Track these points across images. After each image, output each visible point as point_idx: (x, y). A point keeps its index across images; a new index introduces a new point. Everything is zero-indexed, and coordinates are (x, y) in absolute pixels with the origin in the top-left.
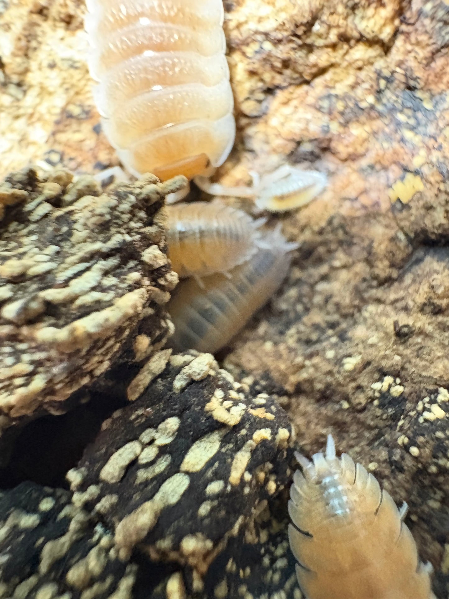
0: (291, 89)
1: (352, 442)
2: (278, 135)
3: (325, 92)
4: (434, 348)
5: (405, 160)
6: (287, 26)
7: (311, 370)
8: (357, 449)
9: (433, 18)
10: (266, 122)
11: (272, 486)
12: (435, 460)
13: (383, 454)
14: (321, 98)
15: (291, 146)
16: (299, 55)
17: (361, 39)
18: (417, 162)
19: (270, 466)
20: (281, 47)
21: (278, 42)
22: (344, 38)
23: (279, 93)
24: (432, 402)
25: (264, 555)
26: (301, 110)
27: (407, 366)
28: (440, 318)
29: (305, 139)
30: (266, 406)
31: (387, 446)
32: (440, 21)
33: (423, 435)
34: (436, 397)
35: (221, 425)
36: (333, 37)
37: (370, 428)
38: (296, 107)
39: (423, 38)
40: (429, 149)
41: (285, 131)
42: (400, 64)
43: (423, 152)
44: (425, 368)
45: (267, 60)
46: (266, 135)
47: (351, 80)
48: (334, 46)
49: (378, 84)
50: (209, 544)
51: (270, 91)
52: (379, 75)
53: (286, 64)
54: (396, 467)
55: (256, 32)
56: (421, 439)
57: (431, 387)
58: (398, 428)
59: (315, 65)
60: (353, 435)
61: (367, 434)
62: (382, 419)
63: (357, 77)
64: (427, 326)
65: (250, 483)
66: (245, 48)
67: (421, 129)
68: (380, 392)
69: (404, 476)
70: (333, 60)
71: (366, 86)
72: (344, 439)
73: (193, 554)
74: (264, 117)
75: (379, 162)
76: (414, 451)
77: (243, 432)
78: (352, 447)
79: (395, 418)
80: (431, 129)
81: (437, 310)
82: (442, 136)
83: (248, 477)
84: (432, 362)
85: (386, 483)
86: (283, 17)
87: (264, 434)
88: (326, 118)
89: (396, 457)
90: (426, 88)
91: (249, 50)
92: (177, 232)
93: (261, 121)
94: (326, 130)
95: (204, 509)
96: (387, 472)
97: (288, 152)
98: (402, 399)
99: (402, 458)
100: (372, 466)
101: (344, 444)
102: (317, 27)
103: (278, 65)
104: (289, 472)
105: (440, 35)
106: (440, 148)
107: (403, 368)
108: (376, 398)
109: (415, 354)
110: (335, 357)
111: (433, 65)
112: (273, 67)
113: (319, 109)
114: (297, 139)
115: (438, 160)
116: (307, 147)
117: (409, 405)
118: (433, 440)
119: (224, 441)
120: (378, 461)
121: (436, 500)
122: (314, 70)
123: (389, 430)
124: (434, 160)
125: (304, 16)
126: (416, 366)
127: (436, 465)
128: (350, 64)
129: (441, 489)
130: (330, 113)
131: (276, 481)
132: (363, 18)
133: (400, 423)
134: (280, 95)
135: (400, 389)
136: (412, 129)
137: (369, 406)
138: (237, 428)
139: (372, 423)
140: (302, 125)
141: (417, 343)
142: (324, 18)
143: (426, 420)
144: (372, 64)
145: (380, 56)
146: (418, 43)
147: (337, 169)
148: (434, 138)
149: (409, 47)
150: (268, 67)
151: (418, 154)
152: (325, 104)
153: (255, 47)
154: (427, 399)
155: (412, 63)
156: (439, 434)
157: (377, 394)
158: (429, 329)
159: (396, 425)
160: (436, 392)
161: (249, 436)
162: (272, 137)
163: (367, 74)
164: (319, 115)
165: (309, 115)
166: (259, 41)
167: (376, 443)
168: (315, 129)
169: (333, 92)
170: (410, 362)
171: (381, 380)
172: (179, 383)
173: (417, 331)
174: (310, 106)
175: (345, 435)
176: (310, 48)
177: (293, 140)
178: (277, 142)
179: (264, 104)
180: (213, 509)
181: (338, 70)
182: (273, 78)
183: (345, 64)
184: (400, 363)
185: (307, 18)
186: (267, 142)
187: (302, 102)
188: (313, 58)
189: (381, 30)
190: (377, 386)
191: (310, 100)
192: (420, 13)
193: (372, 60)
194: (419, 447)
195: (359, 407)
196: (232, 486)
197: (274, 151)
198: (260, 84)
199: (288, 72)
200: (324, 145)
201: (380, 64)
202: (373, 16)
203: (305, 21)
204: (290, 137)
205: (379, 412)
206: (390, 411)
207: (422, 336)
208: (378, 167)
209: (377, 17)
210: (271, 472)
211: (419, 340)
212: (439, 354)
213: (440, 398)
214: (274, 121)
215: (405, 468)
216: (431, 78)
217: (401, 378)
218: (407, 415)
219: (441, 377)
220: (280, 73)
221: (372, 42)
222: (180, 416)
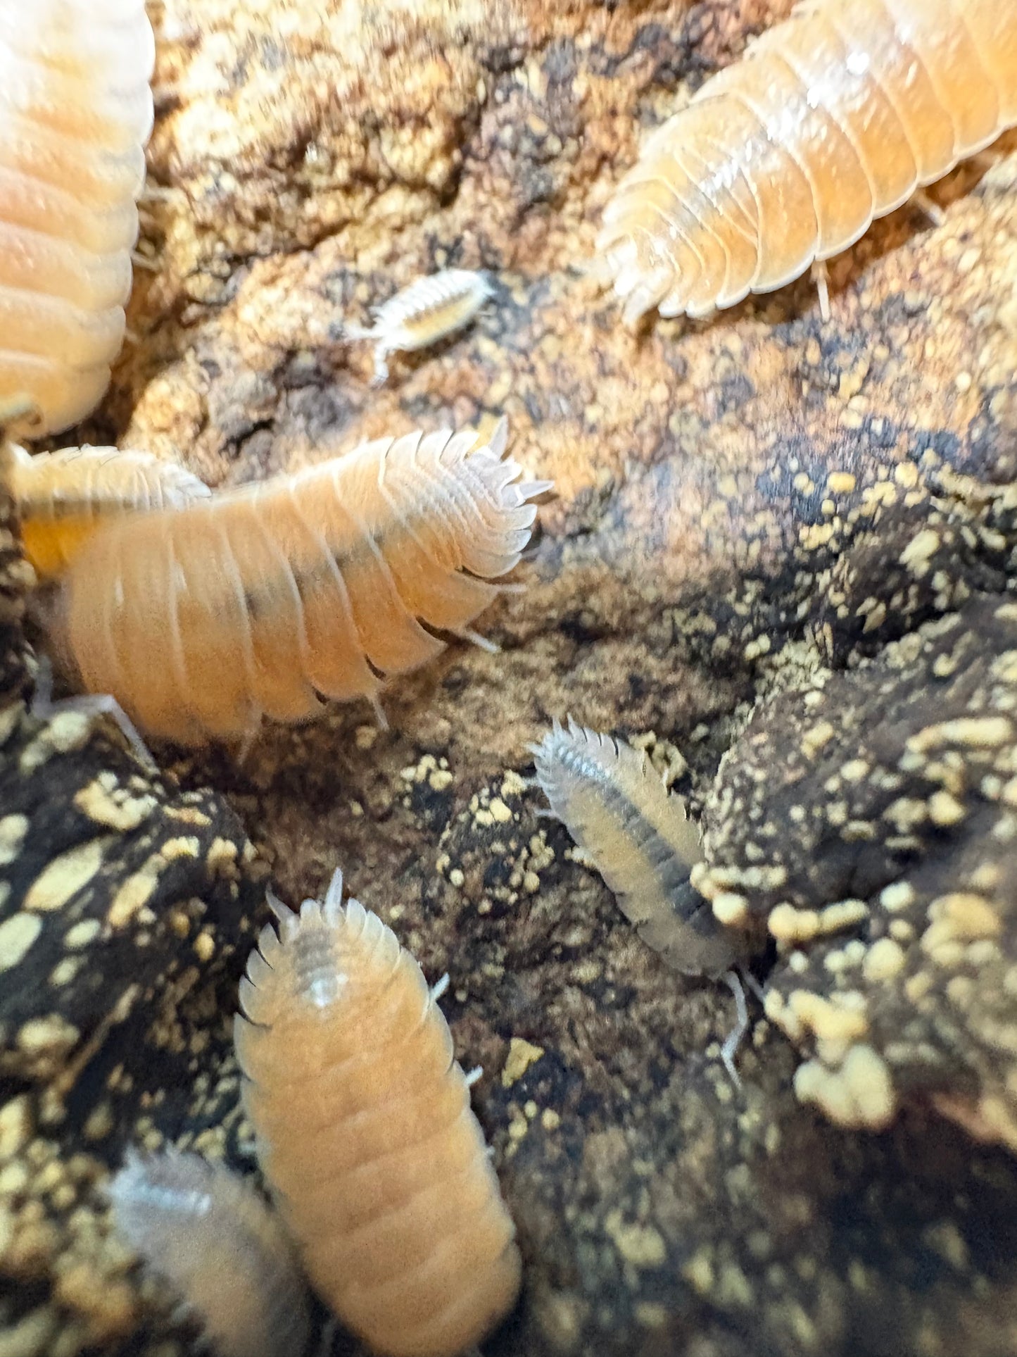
0: (277, 258)
1: (368, 874)
2: (254, 337)
3: (337, 267)
4: (505, 706)
5: (479, 387)
6: (257, 149)
7: (301, 752)
8: (377, 886)
9: (514, 153)
10: (234, 314)
11: (206, 944)
12: (489, 891)
13: (415, 890)
14: (328, 277)
15: (275, 358)
16: (286, 201)
17: (393, 179)
18: (497, 393)
19: (199, 906)
20: (250, 184)
21: (243, 177)
22: (364, 178)
23: (258, 265)
24: (492, 796)
25: (196, 1074)
26: (295, 294)
27: (460, 737)
28: (517, 656)
29: (303, 346)
30: (202, 807)
31: (422, 875)
32: (526, 157)
33: (472, 850)
34: (499, 788)
35: (104, 830)
36: (342, 173)
37: (397, 848)
38: (287, 291)
39: (503, 184)
40: (515, 372)
41: (264, 332)
42: (470, 225)
43: (506, 378)
44: (486, 740)
45: (229, 205)
46: (234, 336)
47: (384, 247)
48: (347, 190)
49: (432, 258)
50: (71, 1034)
51: (240, 260)
52: (433, 243)
53: (262, 214)
54: (431, 909)
55: (207, 158)
56: (469, 857)
57: (493, 771)
58: (440, 845)
59: (316, 220)
60: (371, 862)
61: (393, 859)
62: (416, 830)
63: (394, 244)
64: (492, 669)
65: (151, 928)
66: (187, 183)
67: (506, 338)
68: (413, 783)
69: (442, 922)
70: (346, 213)
71: (412, 259)
72: (356, 869)
73: (43, 1052)
74: (231, 305)
75: (437, 391)
76: (457, 876)
77: (146, 842)
78: (367, 883)
79: (437, 828)
80: (522, 340)
81: (510, 641)
82: (537, 350)
83: (147, 916)
84: (497, 729)
85: (415, 939)
86: (251, 135)
87: (188, 846)
88: (338, 312)
89: (432, 893)
90: (514, 267)
91: (197, 189)
92: (50, 499)
93: (225, 310)
94: (336, 334)
95: (64, 972)
96: (417, 919)
97: (270, 366)
98: (448, 794)
99: (441, 892)
100: (396, 912)
101: (356, 879)
102: (312, 156)
103: (249, 215)
104: (245, 924)
105: (529, 179)
106: (532, 370)
107: (452, 741)
108: (408, 794)
109: (474, 716)
110: (343, 726)
111: (524, 229)
112: (239, 219)
113: (327, 295)
114: (287, 345)
115: (528, 389)
116: (305, 361)
117: (459, 804)
118: (486, 856)
119: (110, 856)
120: (407, 904)
121: (495, 963)
122: (315, 228)
123: (427, 848)
124: (522, 389)
125: (282, 134)
126: (472, 736)
127: (490, 898)
128: (380, 222)
129: (503, 944)
130: (345, 302)
131: (214, 937)
132: (394, 144)
133: (445, 835)
134: (260, 269)
135: (446, 777)
136: (495, 337)
137: (397, 809)
138: (133, 834)
139: (400, 839)
140: (296, 321)
141: (475, 699)
142: (324, 139)
143: (480, 826)
144: (420, 223)
145: (434, 211)
146: (494, 192)
147: (365, 401)
148: (524, 352)
149: (482, 198)
150: (231, 218)
151: (498, 379)
152: (337, 287)
153: (207, 182)
154: (486, 792)
155: (488, 225)
156: (498, 847)
157: (409, 788)
158: (497, 673)
159: (439, 838)
160: (501, 779)
161: (156, 848)
162: (243, 341)
163: (411, 240)
164: (328, 304)
165: (309, 304)
166: (213, 174)
167: (407, 874)
168: (318, 329)
169: (351, 267)
170: (464, 730)
171: (415, 763)
172: (30, 758)
173: (475, 676)
174: (312, 289)
175: (359, 863)
176: (305, 192)
177: (278, 347)
178: (252, 349)
179: (232, 281)
180: (80, 973)
181: (359, 231)
182: (243, 238)
183: (371, 220)
184: (447, 734)
185: (290, 138)
186: (236, 349)
187: (297, 283)
188: (311, 208)
189: (426, 167)
190: (409, 773)
191: (312, 278)
192: (494, 143)
193: (417, 217)
194: (464, 870)
195: (380, 812)
196: (115, 929)
197: (248, 364)
198: (220, 247)
199: (268, 228)
200: (337, 357)
201: (433, 224)
202: (411, 143)
203: (287, 144)
204: (273, 341)
205: (410, 818)
206: (428, 814)
207: (484, 686)
208: (435, 400)
209: (417, 144)
210: (206, 919)
211: (480, 692)
212: (511, 716)
213: (506, 789)
214: (248, 312)
215: (445, 908)
216: (523, 251)
217: (447, 758)
218: (456, 822)
219: (511, 753)
220: (256, 229)
221: (416, 185)
222: (28, 812)
